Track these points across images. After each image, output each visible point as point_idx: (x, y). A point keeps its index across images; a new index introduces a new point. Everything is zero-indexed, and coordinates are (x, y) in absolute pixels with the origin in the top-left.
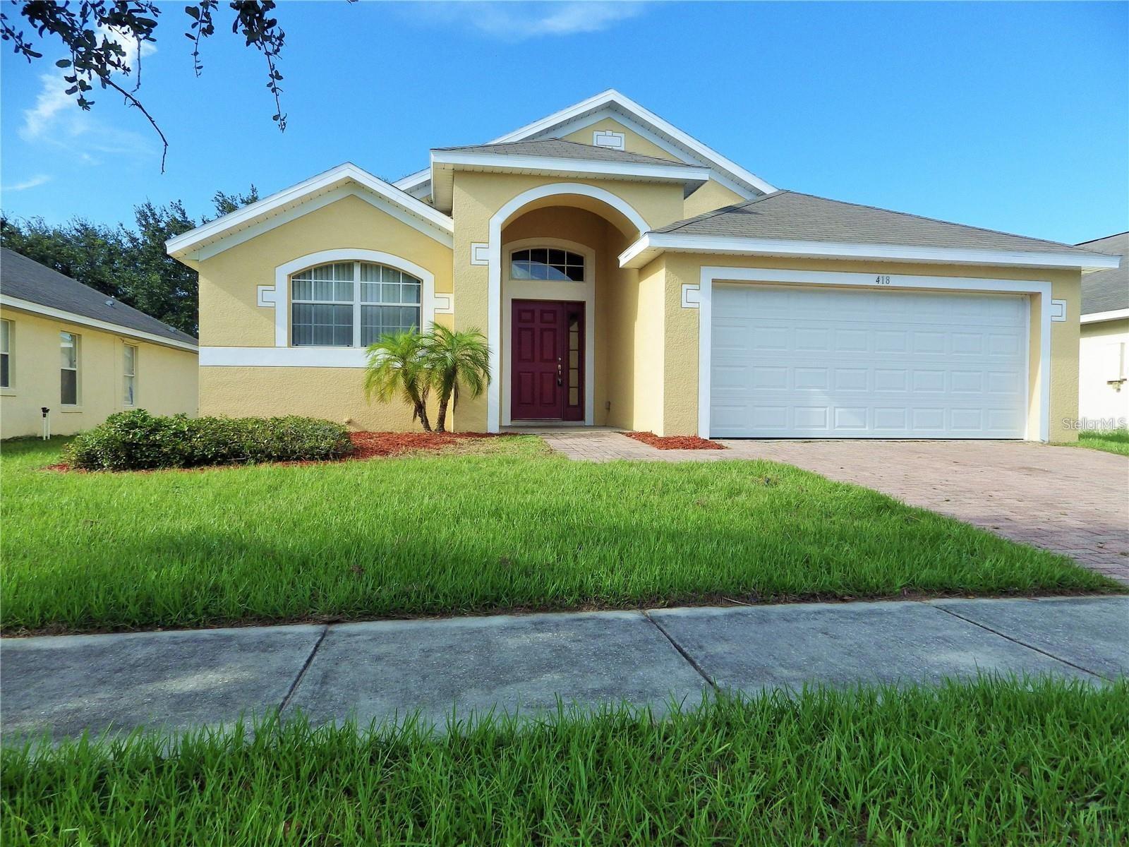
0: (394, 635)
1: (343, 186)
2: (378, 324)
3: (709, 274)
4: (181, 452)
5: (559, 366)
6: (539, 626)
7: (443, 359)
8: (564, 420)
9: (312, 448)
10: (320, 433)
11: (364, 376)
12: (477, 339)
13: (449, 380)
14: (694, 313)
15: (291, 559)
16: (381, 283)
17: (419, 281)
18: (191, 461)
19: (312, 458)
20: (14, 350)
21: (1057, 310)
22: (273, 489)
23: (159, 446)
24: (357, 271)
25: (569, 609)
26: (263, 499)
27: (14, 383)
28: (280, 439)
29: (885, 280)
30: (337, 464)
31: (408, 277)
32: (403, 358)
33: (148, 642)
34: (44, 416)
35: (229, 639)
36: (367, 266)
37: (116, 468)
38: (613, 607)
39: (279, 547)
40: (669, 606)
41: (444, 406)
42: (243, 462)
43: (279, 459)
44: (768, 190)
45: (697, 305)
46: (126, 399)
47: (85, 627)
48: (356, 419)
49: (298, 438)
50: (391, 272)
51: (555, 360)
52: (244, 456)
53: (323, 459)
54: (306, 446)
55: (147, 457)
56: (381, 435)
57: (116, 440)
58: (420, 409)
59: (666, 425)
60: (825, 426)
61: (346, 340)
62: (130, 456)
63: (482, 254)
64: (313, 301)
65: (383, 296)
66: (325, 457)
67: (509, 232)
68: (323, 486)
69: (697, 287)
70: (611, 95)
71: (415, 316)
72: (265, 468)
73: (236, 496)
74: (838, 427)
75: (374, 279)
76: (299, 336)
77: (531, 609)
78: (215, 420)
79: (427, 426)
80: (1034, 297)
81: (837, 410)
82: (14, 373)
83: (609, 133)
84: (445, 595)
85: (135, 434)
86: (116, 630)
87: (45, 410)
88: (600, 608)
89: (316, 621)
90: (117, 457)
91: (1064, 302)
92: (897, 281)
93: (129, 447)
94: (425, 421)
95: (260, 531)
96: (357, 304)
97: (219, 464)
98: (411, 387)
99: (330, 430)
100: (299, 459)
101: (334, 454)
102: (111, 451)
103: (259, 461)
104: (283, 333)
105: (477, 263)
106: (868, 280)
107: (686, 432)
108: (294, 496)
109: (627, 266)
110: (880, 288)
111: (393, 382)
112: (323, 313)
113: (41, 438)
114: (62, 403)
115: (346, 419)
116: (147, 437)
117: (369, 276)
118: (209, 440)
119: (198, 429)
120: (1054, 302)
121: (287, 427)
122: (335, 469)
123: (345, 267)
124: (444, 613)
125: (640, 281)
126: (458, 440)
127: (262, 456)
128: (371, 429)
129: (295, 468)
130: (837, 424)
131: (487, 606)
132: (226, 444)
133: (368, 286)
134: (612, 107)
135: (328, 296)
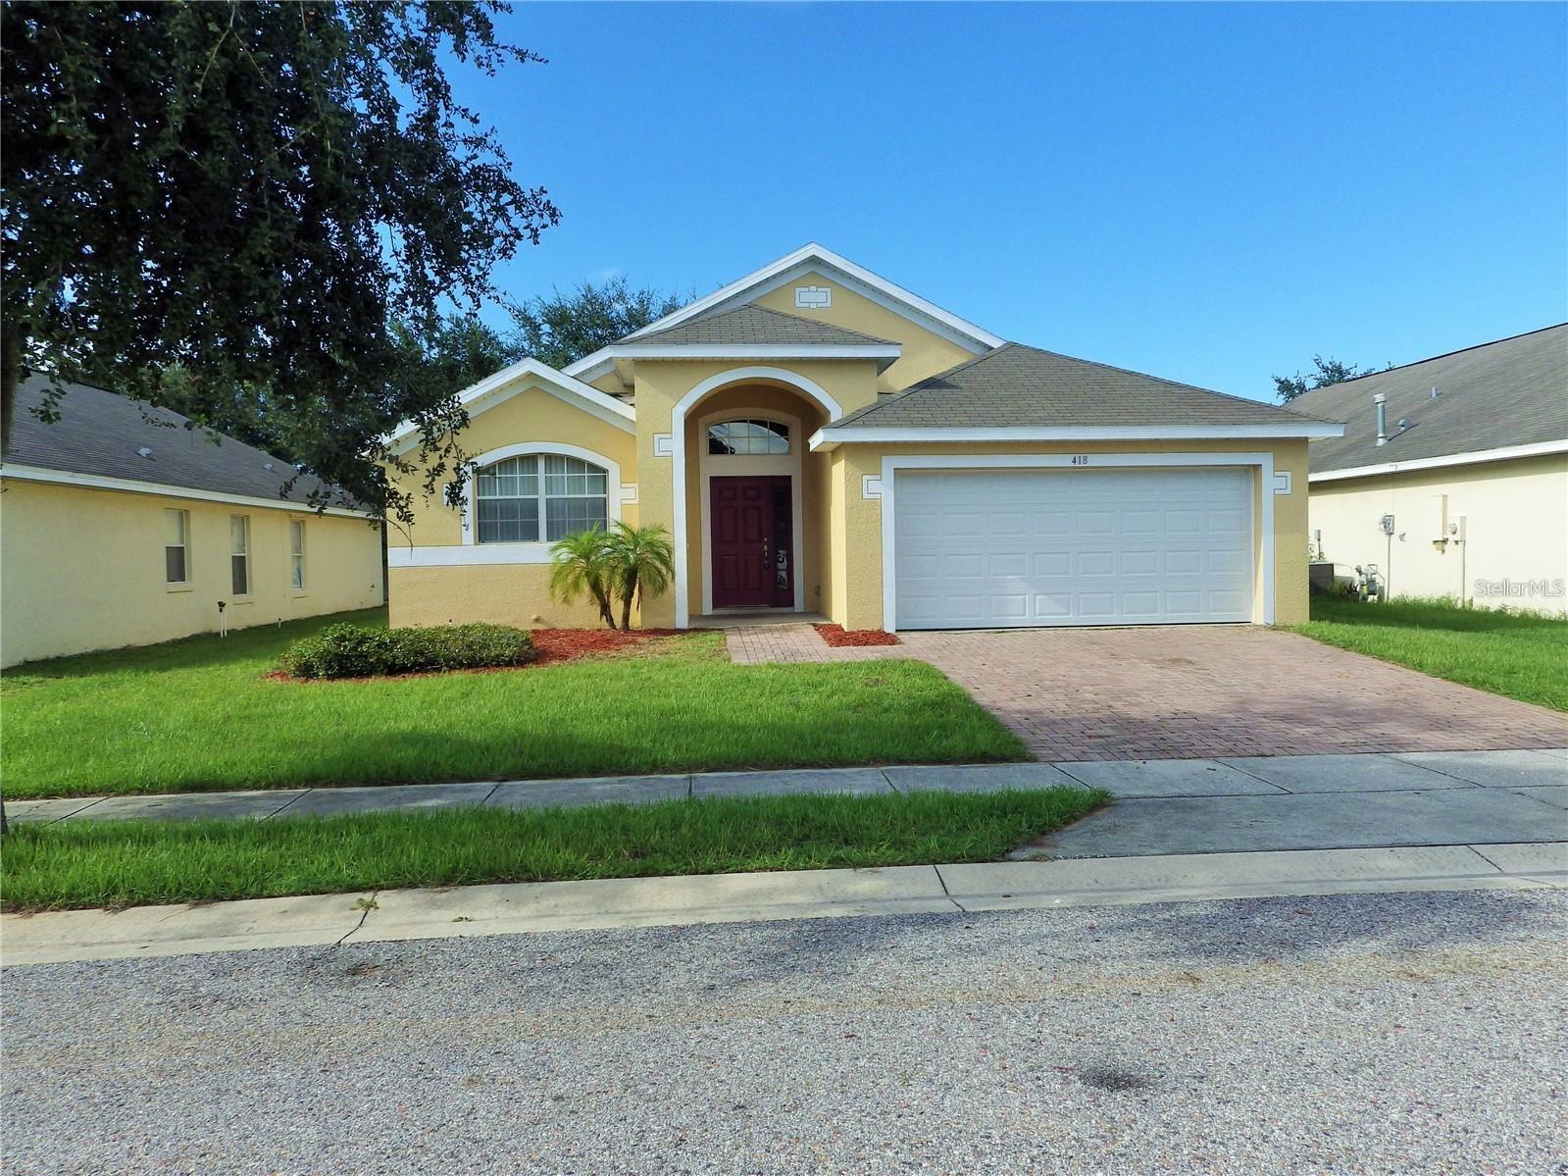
0: (536, 786)
1: (524, 379)
2: (564, 516)
3: (890, 464)
4: (385, 662)
5: (766, 547)
6: (620, 782)
7: (626, 558)
8: (773, 606)
9: (498, 655)
10: (505, 641)
11: (548, 578)
12: (661, 537)
13: (631, 577)
14: (876, 504)
15: (479, 746)
16: (566, 475)
17: (605, 471)
18: (394, 670)
19: (498, 665)
20: (189, 541)
21: (1281, 482)
22: (465, 695)
23: (366, 657)
24: (541, 464)
25: (644, 774)
26: (458, 705)
27: (190, 577)
28: (470, 647)
29: (1082, 460)
30: (520, 671)
31: (593, 468)
32: (587, 557)
33: (402, 790)
34: (221, 611)
35: (446, 788)
36: (550, 458)
37: (331, 677)
38: (672, 773)
39: (472, 740)
40: (708, 772)
41: (628, 604)
42: (439, 670)
43: (470, 666)
44: (996, 344)
45: (878, 496)
46: (294, 582)
47: (365, 782)
48: (545, 617)
49: (485, 646)
50: (576, 463)
51: (761, 541)
52: (438, 664)
53: (507, 665)
54: (492, 654)
55: (355, 666)
56: (568, 632)
57: (329, 652)
58: (605, 609)
59: (850, 618)
60: (1024, 615)
61: (531, 534)
62: (341, 667)
63: (664, 445)
64: (498, 497)
65: (569, 490)
66: (509, 664)
67: (692, 420)
68: (504, 693)
69: (879, 477)
70: (812, 250)
71: (600, 508)
72: (458, 676)
73: (437, 702)
74: (1040, 614)
75: (559, 470)
76: (485, 534)
77: (622, 773)
78: (411, 630)
79: (613, 625)
80: (1257, 468)
81: (1037, 597)
82: (190, 567)
83: (813, 288)
84: (570, 766)
85: (345, 647)
86: (383, 785)
87: (222, 605)
88: (665, 773)
89: (494, 781)
90: (332, 668)
91: (1289, 474)
92: (1095, 460)
93: (340, 658)
94: (610, 620)
95: (457, 730)
96: (542, 497)
97: (417, 672)
98: (596, 587)
99: (514, 637)
100: (486, 666)
101: (517, 661)
102: (325, 662)
103: (451, 668)
104: (469, 535)
105: (661, 454)
106: (1065, 461)
107: (871, 626)
108: (482, 702)
109: (818, 450)
110: (1076, 467)
111: (576, 585)
112: (509, 508)
113: (218, 634)
114: (235, 593)
115: (534, 617)
116: (355, 649)
117: (553, 469)
118: (409, 650)
119: (398, 641)
120: (1277, 474)
121: (475, 636)
122: (516, 676)
123: (530, 460)
124: (568, 776)
125: (832, 465)
126: (641, 640)
127: (455, 664)
128: (560, 626)
129: (484, 675)
130: (1037, 612)
131: (595, 771)
132: (422, 654)
133: (554, 479)
134: (814, 260)
135: (511, 491)
